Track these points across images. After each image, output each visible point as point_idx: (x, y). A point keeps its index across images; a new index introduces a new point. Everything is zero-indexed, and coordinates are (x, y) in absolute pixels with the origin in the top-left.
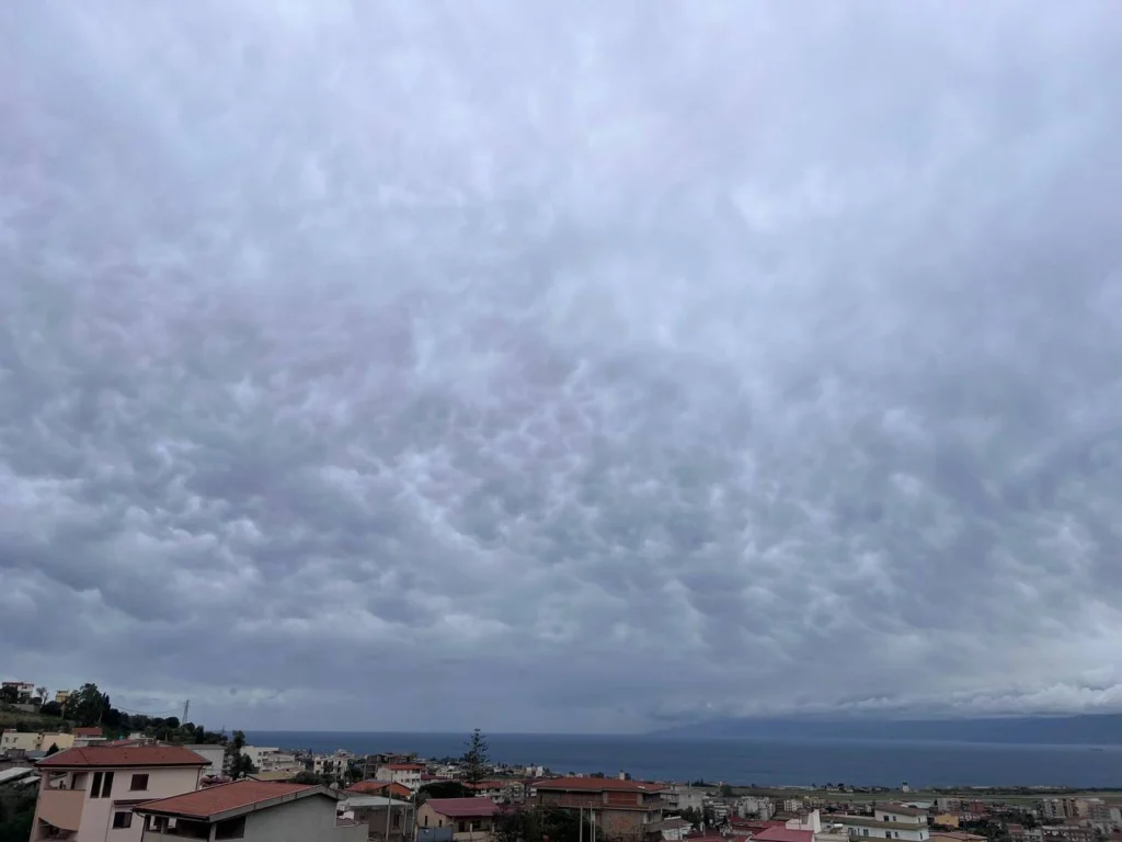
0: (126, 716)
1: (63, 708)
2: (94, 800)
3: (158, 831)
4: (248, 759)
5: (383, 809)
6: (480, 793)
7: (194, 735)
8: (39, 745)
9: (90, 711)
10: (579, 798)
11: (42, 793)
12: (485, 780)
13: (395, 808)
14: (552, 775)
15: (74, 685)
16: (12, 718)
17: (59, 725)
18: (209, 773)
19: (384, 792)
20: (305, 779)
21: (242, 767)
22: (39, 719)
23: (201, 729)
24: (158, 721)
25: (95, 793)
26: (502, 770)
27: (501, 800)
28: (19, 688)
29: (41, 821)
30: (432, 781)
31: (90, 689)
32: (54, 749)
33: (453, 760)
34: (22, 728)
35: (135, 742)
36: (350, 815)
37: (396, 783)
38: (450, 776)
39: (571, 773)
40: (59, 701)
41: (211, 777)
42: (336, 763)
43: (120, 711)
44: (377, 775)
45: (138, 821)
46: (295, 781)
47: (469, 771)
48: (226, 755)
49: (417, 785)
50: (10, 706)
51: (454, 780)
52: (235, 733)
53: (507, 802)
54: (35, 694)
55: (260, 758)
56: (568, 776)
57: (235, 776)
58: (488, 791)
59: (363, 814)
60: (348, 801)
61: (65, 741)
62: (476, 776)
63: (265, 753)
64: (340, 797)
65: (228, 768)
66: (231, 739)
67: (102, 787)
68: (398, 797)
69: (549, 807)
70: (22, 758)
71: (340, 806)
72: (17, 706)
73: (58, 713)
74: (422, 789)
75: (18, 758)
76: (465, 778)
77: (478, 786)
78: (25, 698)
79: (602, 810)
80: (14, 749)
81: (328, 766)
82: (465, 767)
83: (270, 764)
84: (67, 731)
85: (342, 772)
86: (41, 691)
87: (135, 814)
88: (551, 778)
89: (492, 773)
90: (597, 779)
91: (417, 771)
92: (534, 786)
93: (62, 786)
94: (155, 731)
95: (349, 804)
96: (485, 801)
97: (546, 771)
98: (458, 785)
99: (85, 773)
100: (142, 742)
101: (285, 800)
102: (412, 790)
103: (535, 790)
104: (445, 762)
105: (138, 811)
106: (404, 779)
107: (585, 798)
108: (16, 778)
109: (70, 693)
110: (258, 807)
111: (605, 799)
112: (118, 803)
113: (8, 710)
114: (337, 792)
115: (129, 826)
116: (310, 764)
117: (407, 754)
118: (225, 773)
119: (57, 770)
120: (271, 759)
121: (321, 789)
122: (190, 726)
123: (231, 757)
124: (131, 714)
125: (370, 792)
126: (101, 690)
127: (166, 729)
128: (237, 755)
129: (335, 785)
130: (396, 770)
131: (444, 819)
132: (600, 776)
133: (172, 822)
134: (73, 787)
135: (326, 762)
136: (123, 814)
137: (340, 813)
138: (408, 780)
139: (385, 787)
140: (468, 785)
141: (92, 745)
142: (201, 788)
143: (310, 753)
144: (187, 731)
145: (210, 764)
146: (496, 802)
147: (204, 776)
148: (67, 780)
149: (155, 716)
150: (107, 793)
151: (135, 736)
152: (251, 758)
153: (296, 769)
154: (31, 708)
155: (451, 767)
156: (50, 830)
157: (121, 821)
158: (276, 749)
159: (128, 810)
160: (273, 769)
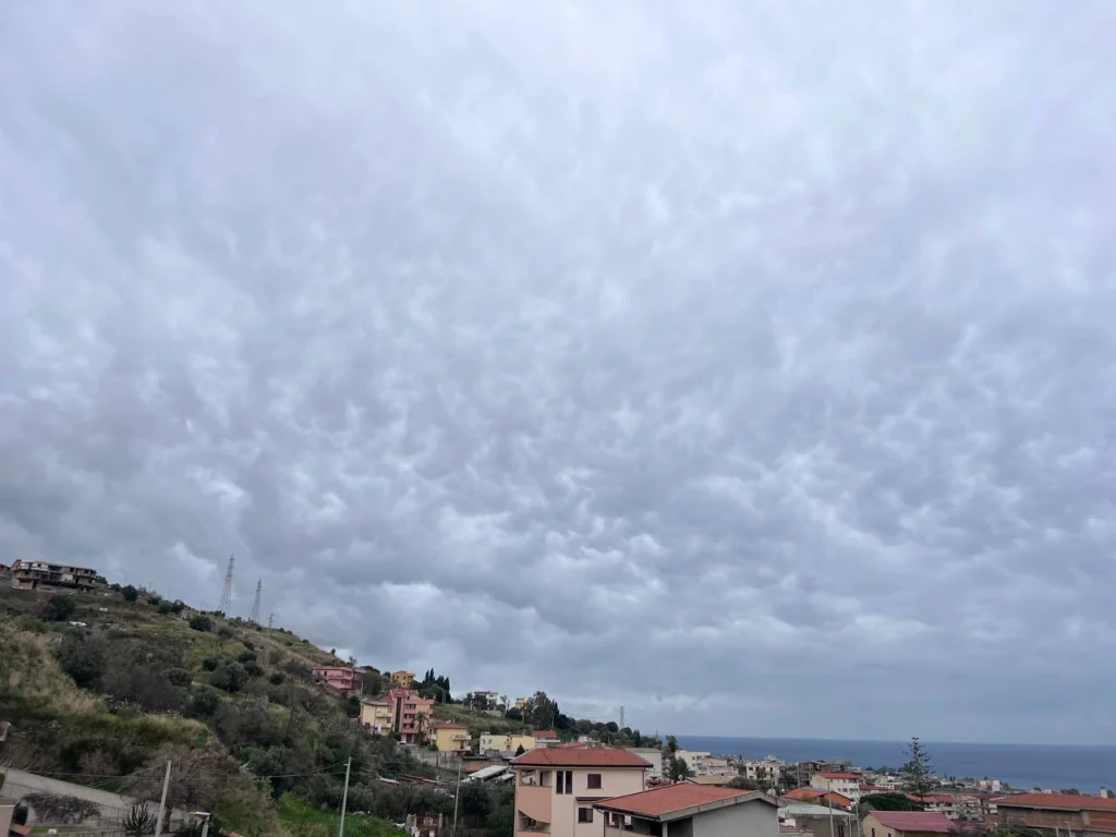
0: (573, 721)
1: (522, 713)
2: (560, 796)
3: (617, 826)
4: (683, 764)
5: (823, 819)
6: (929, 807)
7: (632, 738)
8: (509, 746)
9: (543, 716)
10: (1052, 816)
11: (518, 789)
12: (932, 793)
13: (837, 818)
14: (1012, 790)
15: (528, 694)
16: (485, 723)
17: (521, 729)
18: (653, 775)
19: (822, 800)
20: (742, 785)
21: (678, 770)
22: (505, 723)
23: (637, 733)
24: (600, 726)
25: (559, 790)
26: (950, 783)
27: (955, 816)
28: (488, 697)
29: (521, 813)
30: (872, 792)
31: (541, 697)
32: (521, 750)
33: (894, 770)
34: (494, 731)
35: (584, 745)
36: (791, 822)
37: (833, 792)
38: (891, 787)
39: (1037, 789)
40: (519, 707)
41: (654, 778)
42: (768, 770)
43: (567, 716)
44: (811, 783)
45: (598, 816)
46: (730, 785)
47: (913, 782)
48: (664, 758)
49: (856, 796)
50: (482, 712)
51: (898, 792)
52: (667, 737)
53: (963, 818)
54: (499, 702)
55: (695, 762)
56: (1033, 791)
57: (676, 779)
58: (938, 805)
59: (805, 822)
60: (788, 808)
61: (529, 742)
62: (924, 788)
63: (698, 758)
64: (779, 804)
65: (667, 771)
66: (665, 743)
67: (564, 784)
68: (838, 807)
69: (1015, 826)
70: (498, 757)
71: (781, 812)
72: (488, 712)
73: (520, 718)
74: (863, 800)
75: (495, 757)
76: (909, 790)
77: (926, 800)
78: (493, 704)
79: (1083, 831)
80: (490, 749)
81: (761, 772)
82: (906, 779)
83: (706, 769)
84: (529, 734)
85: (776, 780)
86: (504, 699)
87: (595, 810)
88: (1012, 794)
89: (939, 786)
90: (1071, 796)
91: (855, 780)
92: (993, 802)
93: (531, 783)
94: (599, 735)
95: (791, 810)
96: (935, 816)
97: (1005, 786)
98: (901, 797)
99: (548, 772)
100: (590, 744)
101: (726, 804)
102: (852, 800)
103: (995, 806)
104: (882, 772)
105: (598, 807)
106: (842, 788)
107: (1059, 817)
108: (495, 775)
109: (526, 700)
110: (702, 810)
111: (1086, 819)
112: (579, 800)
113: (482, 716)
114: (776, 799)
115: (591, 821)
116: (742, 769)
117: (840, 762)
118: (665, 775)
119: (527, 768)
120: (705, 764)
121: (760, 795)
122: (628, 730)
123: (668, 760)
124: (577, 719)
125: (807, 800)
126: (551, 697)
127: (608, 733)
128: (672, 758)
129: (772, 791)
130: (832, 779)
131: (893, 832)
132: (1073, 792)
133: (628, 820)
134: (541, 784)
135: (757, 768)
136: (585, 809)
137: (782, 820)
138: (845, 790)
139: (822, 796)
140: (914, 798)
141: (550, 746)
142: (647, 789)
143: (741, 759)
144: (626, 735)
145: (652, 766)
146: (950, 817)
147: (648, 777)
148: (536, 777)
149: (597, 721)
150: (569, 791)
151: (583, 739)
152: (687, 761)
153: (730, 773)
154: (497, 713)
155: (890, 778)
156: (530, 824)
157: (584, 816)
158: (708, 754)
159: (589, 806)
160: (708, 772)
